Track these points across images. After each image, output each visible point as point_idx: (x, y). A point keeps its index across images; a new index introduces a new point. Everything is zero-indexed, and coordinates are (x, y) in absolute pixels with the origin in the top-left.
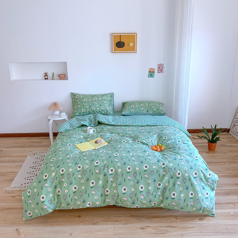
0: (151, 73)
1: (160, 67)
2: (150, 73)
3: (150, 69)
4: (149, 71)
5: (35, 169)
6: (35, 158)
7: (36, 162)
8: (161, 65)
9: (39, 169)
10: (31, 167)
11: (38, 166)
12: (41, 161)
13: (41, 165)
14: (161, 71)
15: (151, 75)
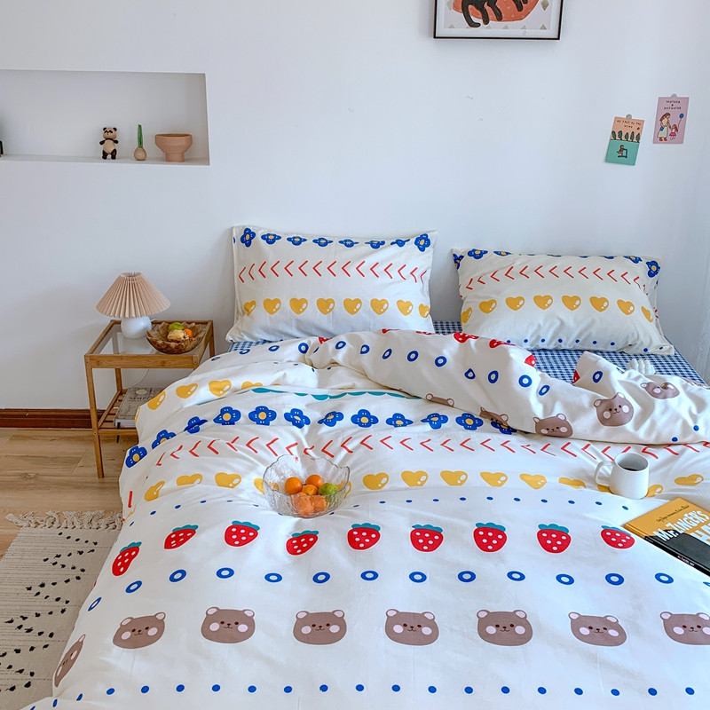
0: (623, 144)
1: (666, 115)
2: (618, 143)
3: (618, 120)
4: (613, 132)
5: (29, 631)
6: (45, 560)
7: (42, 585)
8: (676, 105)
9: (51, 635)
10: (11, 621)
11: (51, 613)
12: (67, 581)
13: (63, 611)
14: (673, 135)
15: (622, 149)
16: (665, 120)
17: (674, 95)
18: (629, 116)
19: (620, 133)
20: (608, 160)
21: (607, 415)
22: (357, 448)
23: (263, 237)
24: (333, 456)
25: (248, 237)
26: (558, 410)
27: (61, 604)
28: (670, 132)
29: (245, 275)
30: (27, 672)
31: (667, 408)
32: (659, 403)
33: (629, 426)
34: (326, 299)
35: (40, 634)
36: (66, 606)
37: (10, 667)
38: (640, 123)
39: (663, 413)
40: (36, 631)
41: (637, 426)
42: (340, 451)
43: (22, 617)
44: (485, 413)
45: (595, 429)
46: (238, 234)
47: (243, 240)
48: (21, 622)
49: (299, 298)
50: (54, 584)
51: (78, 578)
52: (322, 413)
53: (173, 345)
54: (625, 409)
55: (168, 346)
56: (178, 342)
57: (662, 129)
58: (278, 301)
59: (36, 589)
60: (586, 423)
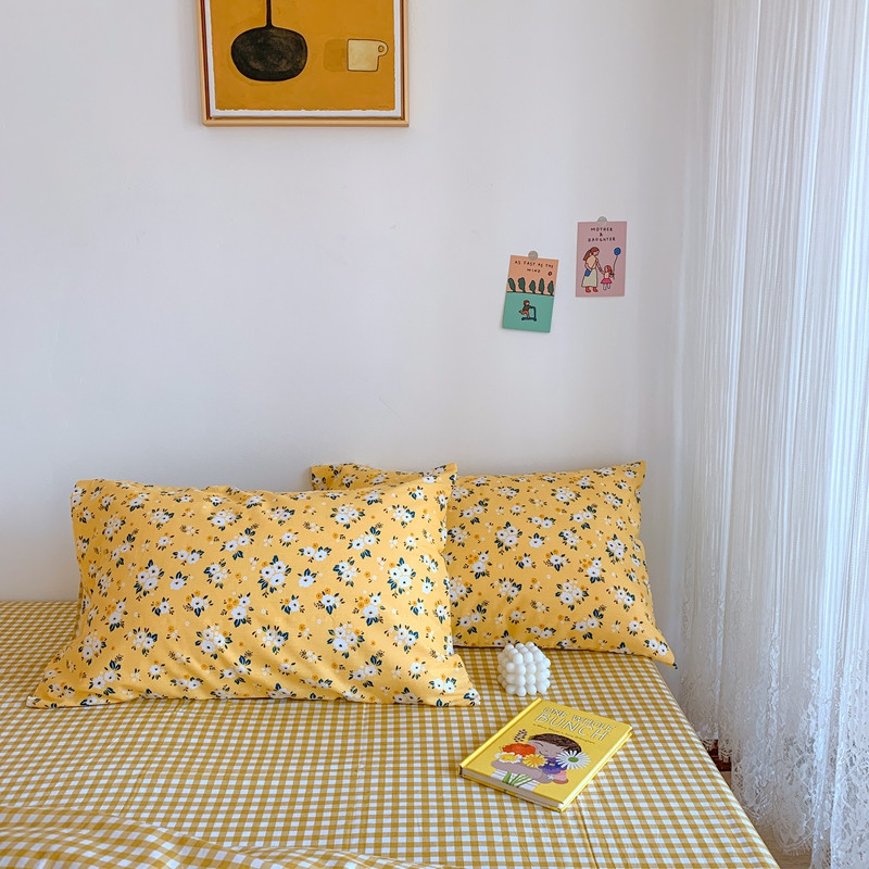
0: (528, 298)
1: (593, 251)
4: (510, 281)
8: (606, 234)
14: (606, 282)
15: (527, 307)
16: (591, 260)
17: (602, 219)
18: (533, 254)
19: (522, 281)
20: (507, 324)
28: (601, 277)
38: (552, 266)
57: (588, 273)
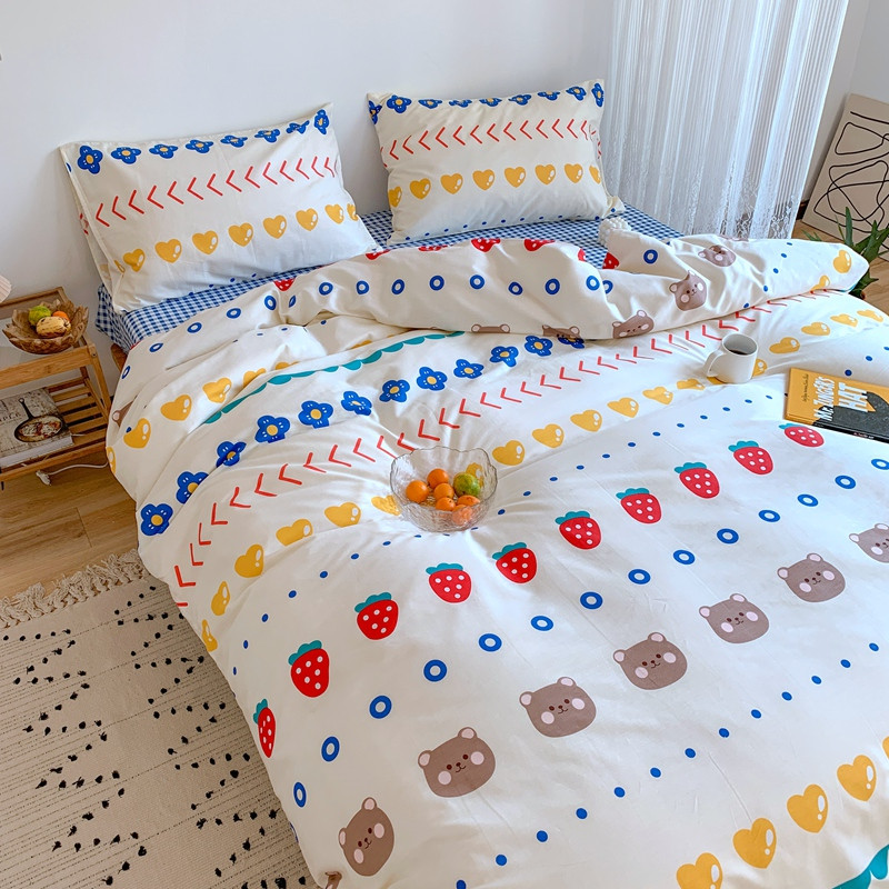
5: (80, 783)
6: (17, 681)
7: (44, 717)
9: (116, 775)
10: (43, 783)
11: (89, 747)
12: (74, 696)
13: (104, 738)
21: (685, 298)
22: (459, 419)
23: (114, 154)
24: (438, 439)
25: (89, 160)
26: (636, 308)
27: (91, 728)
29: (106, 215)
30: (126, 836)
31: (736, 275)
32: (726, 270)
33: (707, 305)
34: (239, 224)
35: (99, 780)
36: (102, 729)
37: (97, 842)
39: (734, 281)
40: (90, 779)
41: (714, 304)
42: (443, 430)
43: (52, 770)
44: (549, 330)
45: (675, 316)
46: (71, 157)
47: (82, 163)
48: (58, 778)
49: (203, 232)
50: (59, 708)
51: (86, 686)
52: (375, 386)
53: (58, 340)
54: (700, 287)
55: (53, 344)
56: (62, 334)
58: (176, 242)
59: (40, 726)
60: (666, 313)
